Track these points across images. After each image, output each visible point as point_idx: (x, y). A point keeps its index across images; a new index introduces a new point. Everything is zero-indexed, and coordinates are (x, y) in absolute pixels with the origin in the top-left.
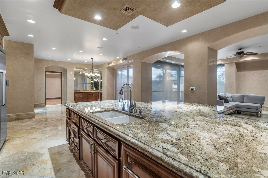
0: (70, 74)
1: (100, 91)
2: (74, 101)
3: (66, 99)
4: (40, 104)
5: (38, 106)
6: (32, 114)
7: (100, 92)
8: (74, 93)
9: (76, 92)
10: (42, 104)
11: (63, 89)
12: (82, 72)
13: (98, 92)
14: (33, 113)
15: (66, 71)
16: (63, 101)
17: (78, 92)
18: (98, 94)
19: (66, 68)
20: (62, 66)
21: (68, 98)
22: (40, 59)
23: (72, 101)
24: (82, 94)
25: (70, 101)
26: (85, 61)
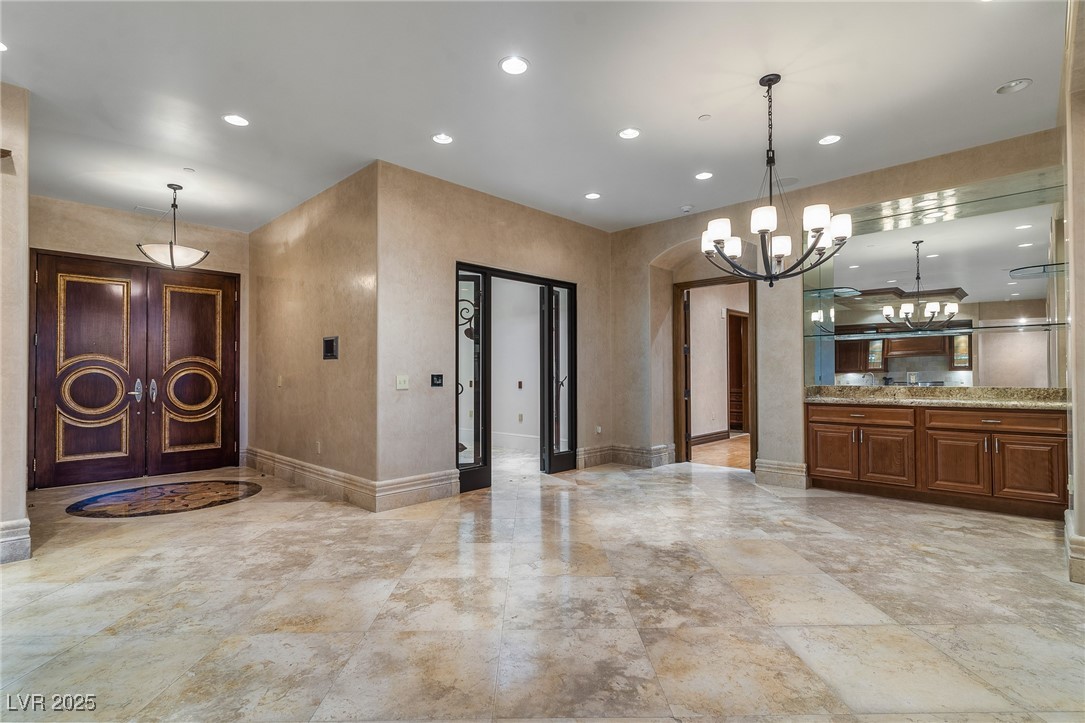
2: (808, 461)
8: (807, 404)
13: (1064, 413)
18: (1065, 435)
21: (761, 438)
23: (787, 463)
24: (867, 421)
25: (776, 462)
26: (822, 142)
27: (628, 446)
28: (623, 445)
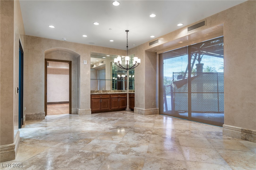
0: (85, 63)
1: (129, 91)
2: (91, 108)
3: (78, 106)
4: (36, 114)
5: (33, 118)
6: (7, 150)
7: (129, 94)
8: (91, 95)
9: (94, 94)
10: (39, 114)
11: (72, 89)
12: (96, 65)
13: (126, 94)
14: (10, 147)
15: (77, 59)
16: (72, 109)
17: (96, 93)
18: (127, 97)
19: (79, 53)
20: (73, 50)
21: (81, 104)
22: (38, 37)
23: (87, 109)
24: (102, 98)
25: (85, 109)
26: (110, 41)
27: (34, 113)
28: (31, 114)
